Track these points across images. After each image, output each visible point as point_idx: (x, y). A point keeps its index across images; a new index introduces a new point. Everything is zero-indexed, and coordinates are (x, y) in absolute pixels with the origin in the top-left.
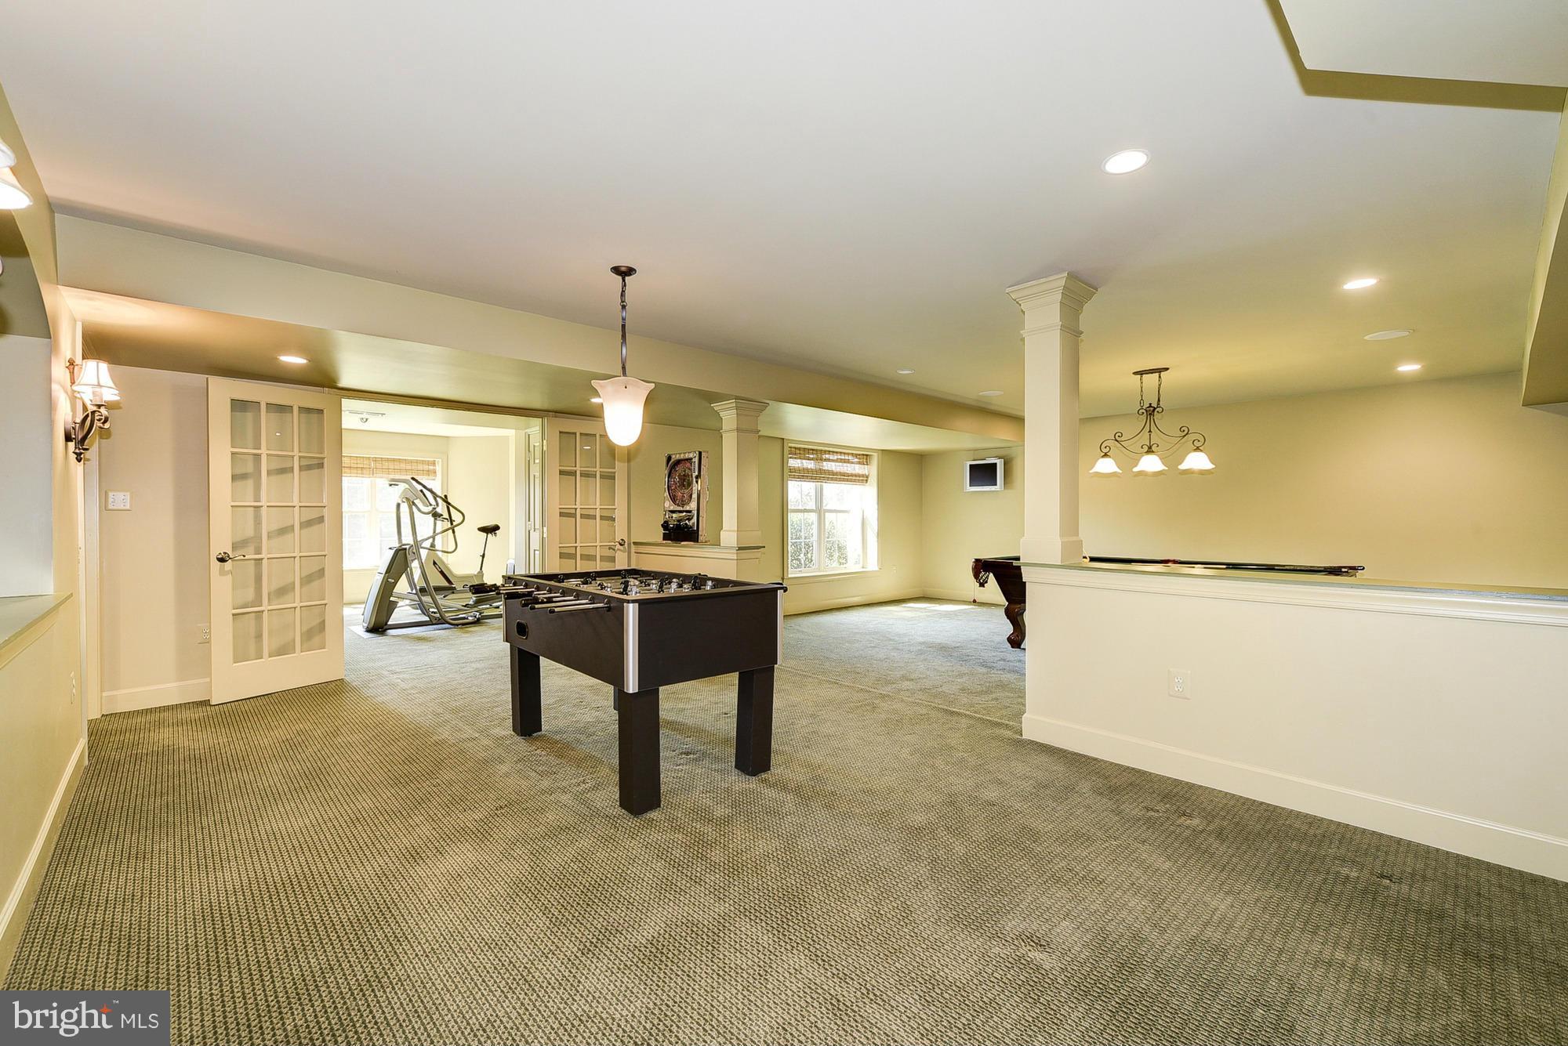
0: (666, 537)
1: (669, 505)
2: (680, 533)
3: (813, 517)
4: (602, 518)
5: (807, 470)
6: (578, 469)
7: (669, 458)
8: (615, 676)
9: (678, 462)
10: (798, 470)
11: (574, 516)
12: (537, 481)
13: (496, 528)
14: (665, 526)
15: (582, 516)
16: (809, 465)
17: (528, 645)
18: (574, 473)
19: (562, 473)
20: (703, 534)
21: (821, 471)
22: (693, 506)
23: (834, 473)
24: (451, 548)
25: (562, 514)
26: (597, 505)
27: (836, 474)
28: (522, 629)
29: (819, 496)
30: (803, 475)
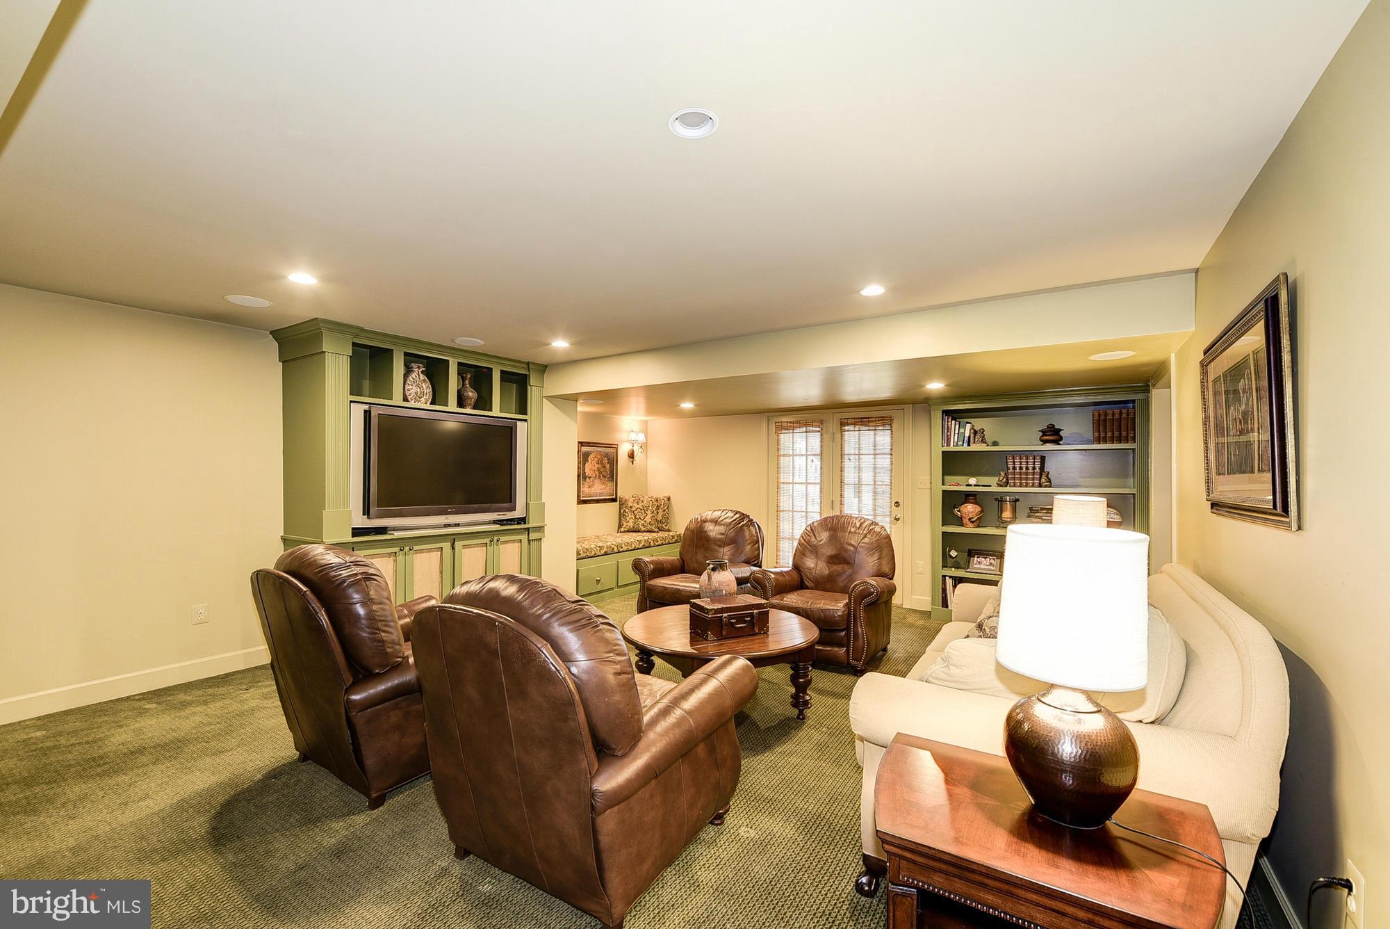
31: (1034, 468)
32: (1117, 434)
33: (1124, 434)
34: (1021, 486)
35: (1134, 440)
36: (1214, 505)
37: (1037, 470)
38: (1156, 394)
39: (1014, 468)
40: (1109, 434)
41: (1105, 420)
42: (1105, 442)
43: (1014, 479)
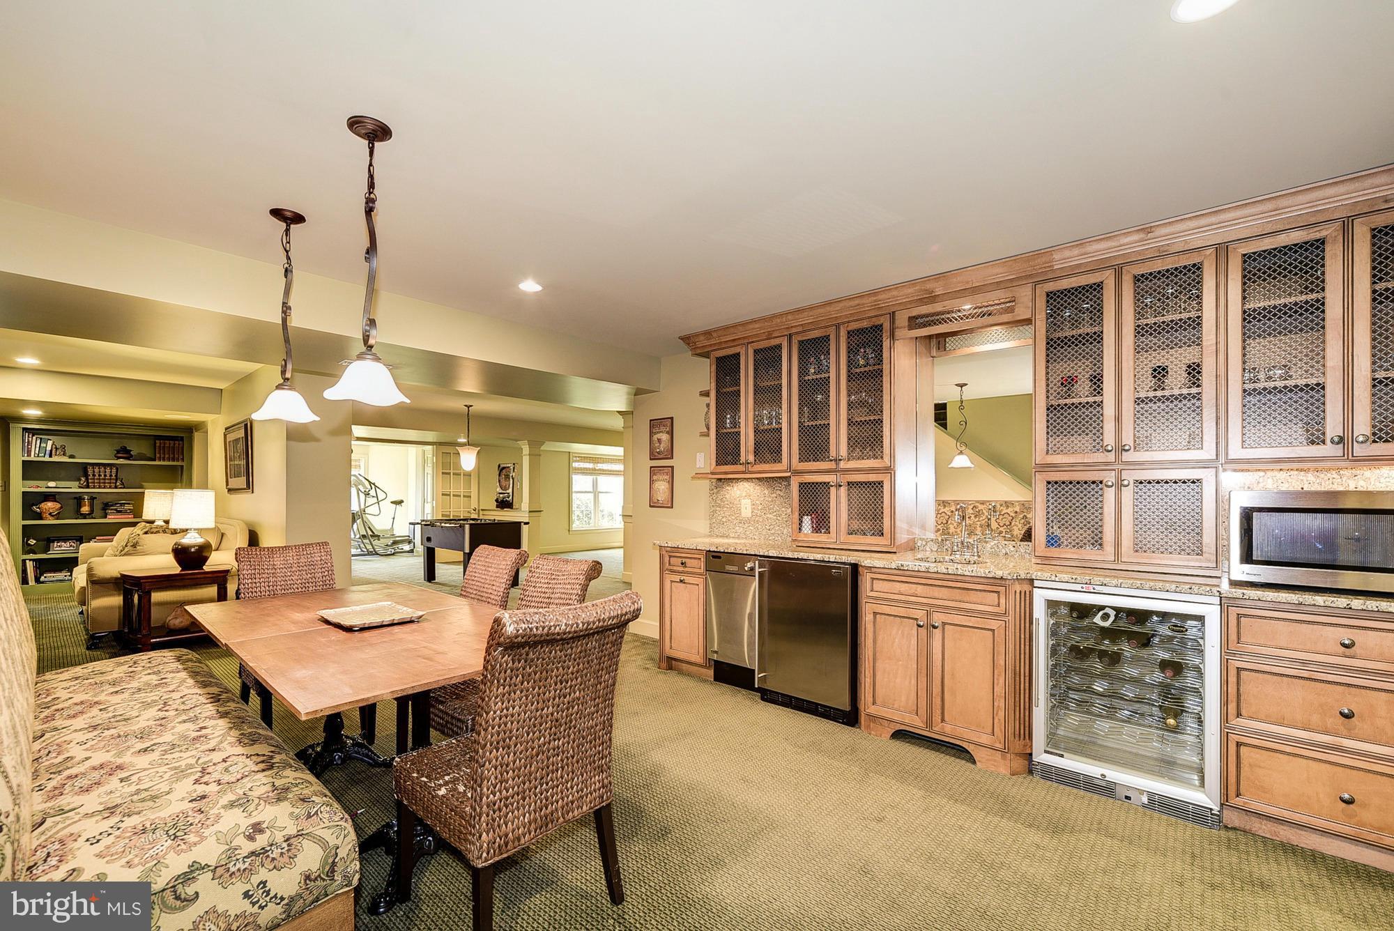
0: (497, 507)
1: (499, 490)
2: (504, 504)
3: (591, 496)
4: (464, 496)
5: (586, 469)
6: (452, 471)
7: (499, 466)
8: (462, 549)
9: (504, 468)
10: (578, 469)
11: (449, 495)
12: (429, 476)
13: (402, 502)
14: (497, 501)
15: (454, 495)
16: (590, 466)
17: (430, 545)
18: (449, 474)
19: (443, 473)
20: (515, 505)
21: (595, 470)
22: (510, 491)
23: (603, 470)
24: (378, 512)
25: (443, 495)
26: (462, 491)
27: (606, 470)
28: (429, 539)
29: (595, 484)
30: (584, 472)
31: (111, 476)
32: (172, 456)
33: (176, 456)
34: (100, 487)
35: (183, 460)
36: (230, 490)
37: (114, 477)
38: (197, 436)
39: (94, 475)
40: (167, 456)
41: (164, 447)
42: (164, 460)
43: (94, 483)
